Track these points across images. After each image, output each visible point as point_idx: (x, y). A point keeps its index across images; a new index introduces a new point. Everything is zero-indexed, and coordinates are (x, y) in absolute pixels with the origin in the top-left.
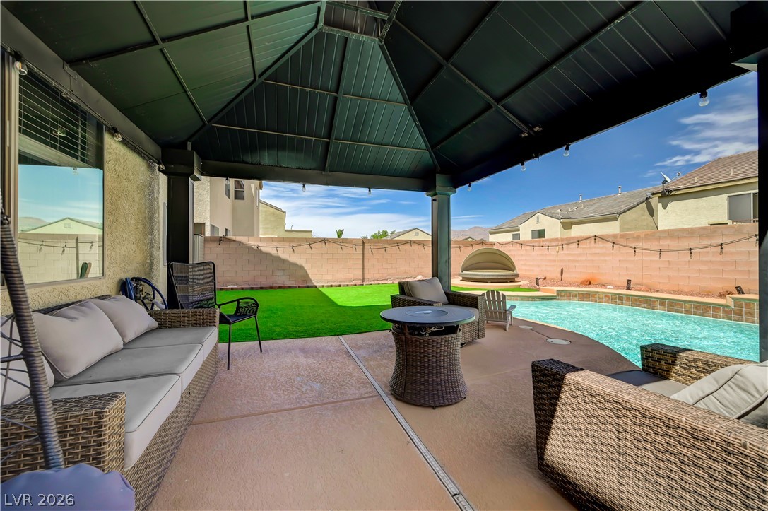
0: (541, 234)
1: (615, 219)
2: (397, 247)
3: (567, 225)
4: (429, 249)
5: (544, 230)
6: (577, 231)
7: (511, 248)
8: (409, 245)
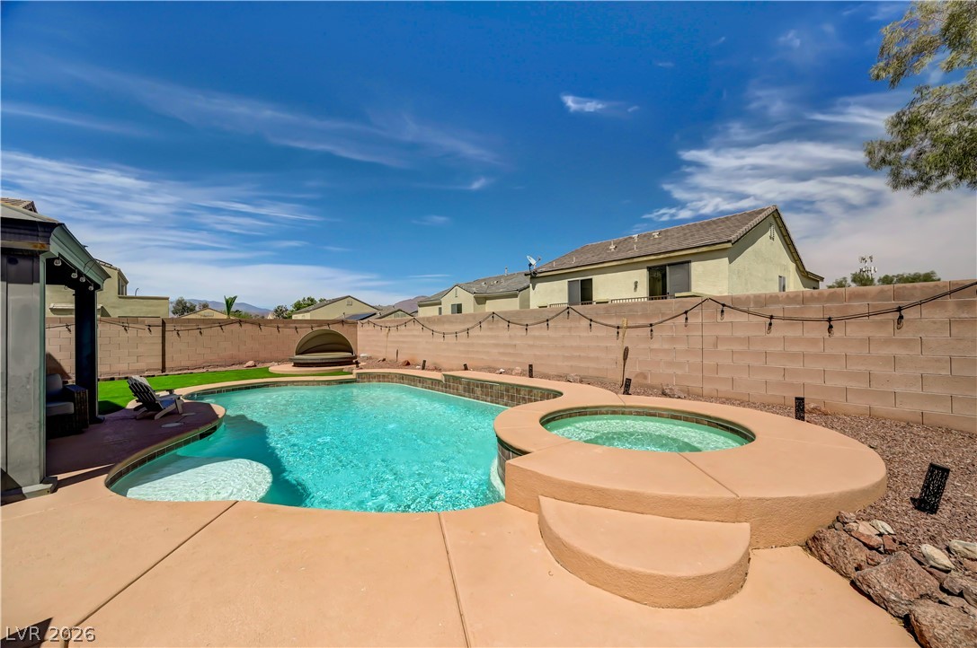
0: (458, 309)
1: (516, 296)
2: (219, 328)
3: (481, 300)
5: (461, 305)
6: (490, 306)
8: (238, 325)
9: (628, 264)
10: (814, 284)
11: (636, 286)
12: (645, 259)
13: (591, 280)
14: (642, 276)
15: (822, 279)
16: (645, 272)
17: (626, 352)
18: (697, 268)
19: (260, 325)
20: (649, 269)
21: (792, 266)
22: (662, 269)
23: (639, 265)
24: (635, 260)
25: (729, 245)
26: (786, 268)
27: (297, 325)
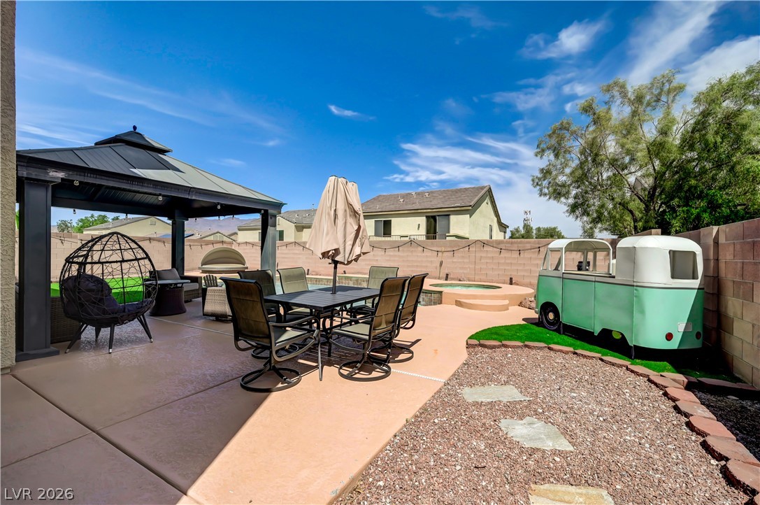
3: (299, 228)
4: (169, 246)
5: (283, 231)
7: (246, 247)
8: (148, 241)
9: (415, 213)
10: (503, 229)
11: (419, 227)
12: (425, 211)
13: (391, 221)
14: (422, 221)
15: (508, 227)
16: (424, 219)
17: (441, 263)
18: (453, 218)
19: (164, 242)
20: (427, 217)
21: (496, 219)
22: (434, 218)
23: (422, 214)
24: (419, 211)
25: (470, 208)
26: (493, 221)
27: (191, 244)
